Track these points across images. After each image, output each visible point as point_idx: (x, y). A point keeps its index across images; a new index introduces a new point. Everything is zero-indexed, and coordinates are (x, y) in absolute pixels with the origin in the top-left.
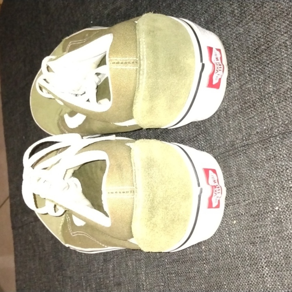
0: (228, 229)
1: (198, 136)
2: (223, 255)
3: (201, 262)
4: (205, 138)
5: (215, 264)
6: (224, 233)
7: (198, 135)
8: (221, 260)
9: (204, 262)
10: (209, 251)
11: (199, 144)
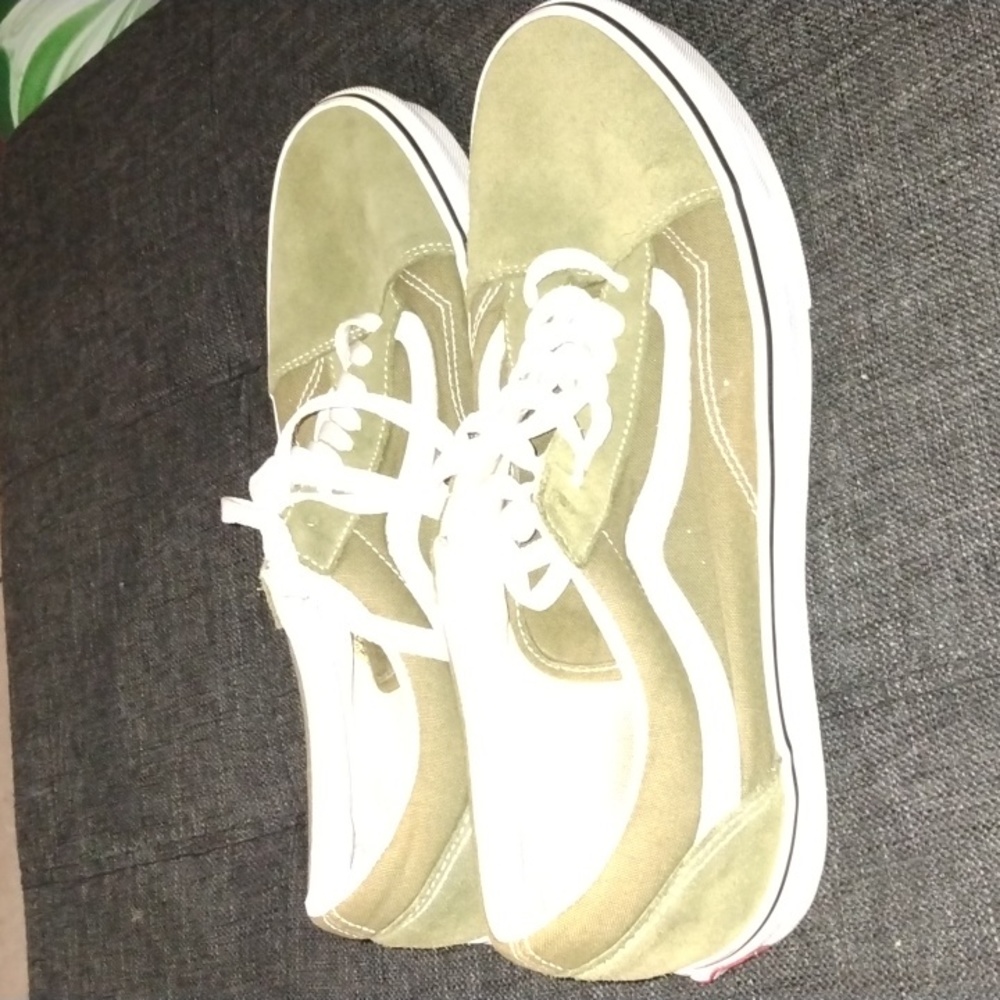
0: (992, 891)
1: (877, 625)
2: (971, 963)
3: (887, 986)
4: (904, 632)
5: (942, 990)
6: (976, 904)
7: (880, 623)
8: (964, 979)
9: (902, 984)
10: (918, 953)
11: (880, 647)
